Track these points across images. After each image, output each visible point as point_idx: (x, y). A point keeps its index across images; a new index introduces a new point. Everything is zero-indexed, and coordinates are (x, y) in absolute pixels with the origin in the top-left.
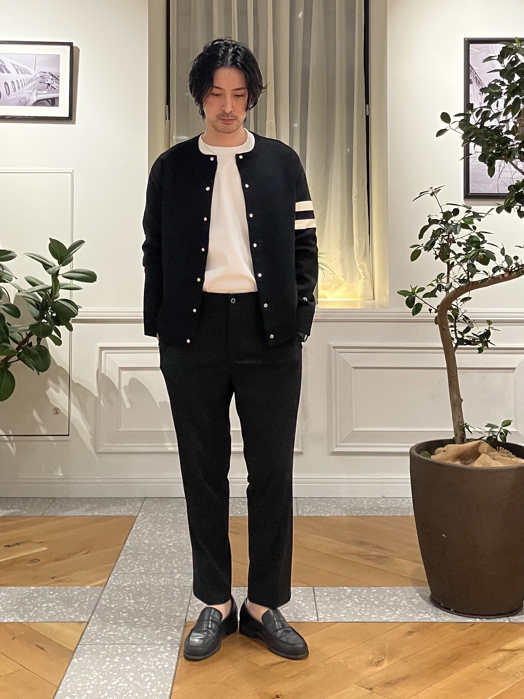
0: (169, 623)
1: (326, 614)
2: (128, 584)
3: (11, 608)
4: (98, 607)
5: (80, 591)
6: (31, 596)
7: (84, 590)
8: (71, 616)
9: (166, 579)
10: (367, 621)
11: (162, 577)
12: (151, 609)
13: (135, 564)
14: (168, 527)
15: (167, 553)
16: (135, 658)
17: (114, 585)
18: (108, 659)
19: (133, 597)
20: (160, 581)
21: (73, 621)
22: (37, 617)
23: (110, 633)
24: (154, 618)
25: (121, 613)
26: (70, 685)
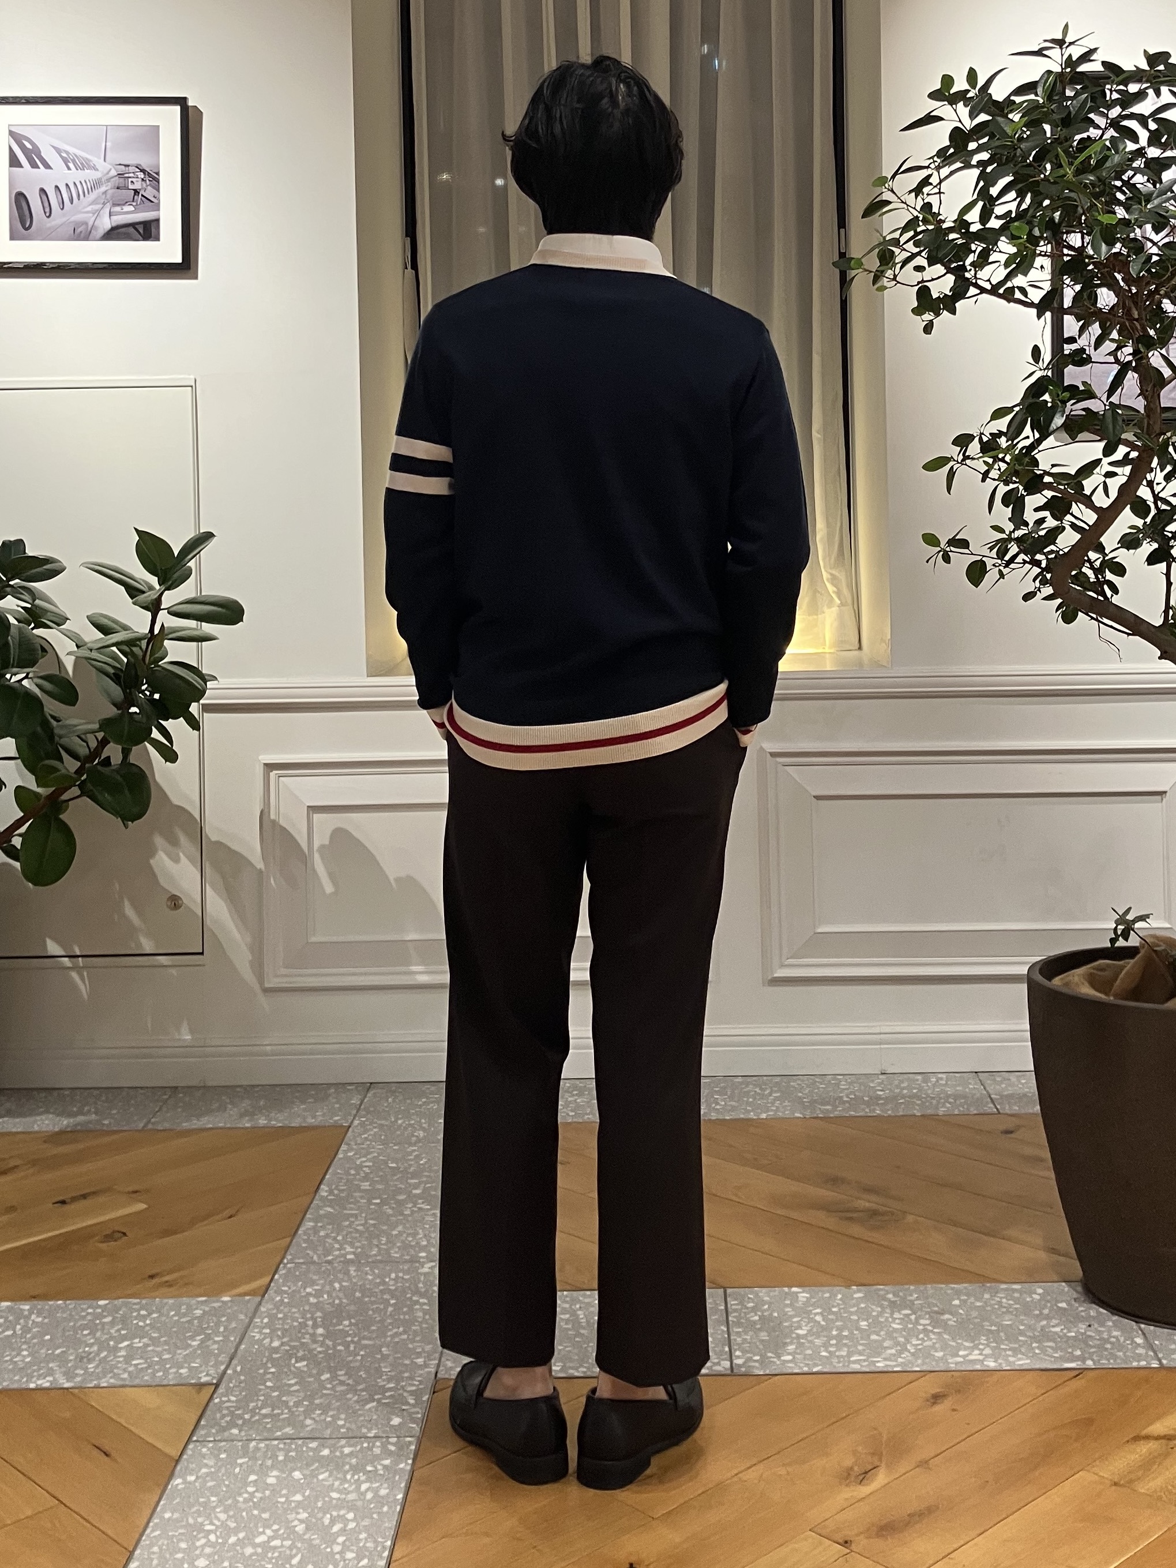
0: (397, 1385)
1: (749, 1355)
2: (316, 1290)
3: (50, 1352)
4: (243, 1346)
5: (207, 1309)
6: (98, 1322)
7: (216, 1305)
8: (182, 1371)
9: (401, 1275)
10: (842, 1371)
11: (391, 1271)
12: (362, 1350)
13: (335, 1239)
14: (414, 1151)
15: (407, 1212)
16: (314, 1475)
17: (285, 1292)
18: (253, 1478)
19: (323, 1318)
20: (387, 1280)
21: (183, 1381)
22: (104, 1374)
23: (264, 1411)
24: (367, 1372)
25: (293, 1361)
26: (160, 1548)
